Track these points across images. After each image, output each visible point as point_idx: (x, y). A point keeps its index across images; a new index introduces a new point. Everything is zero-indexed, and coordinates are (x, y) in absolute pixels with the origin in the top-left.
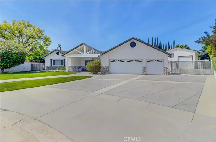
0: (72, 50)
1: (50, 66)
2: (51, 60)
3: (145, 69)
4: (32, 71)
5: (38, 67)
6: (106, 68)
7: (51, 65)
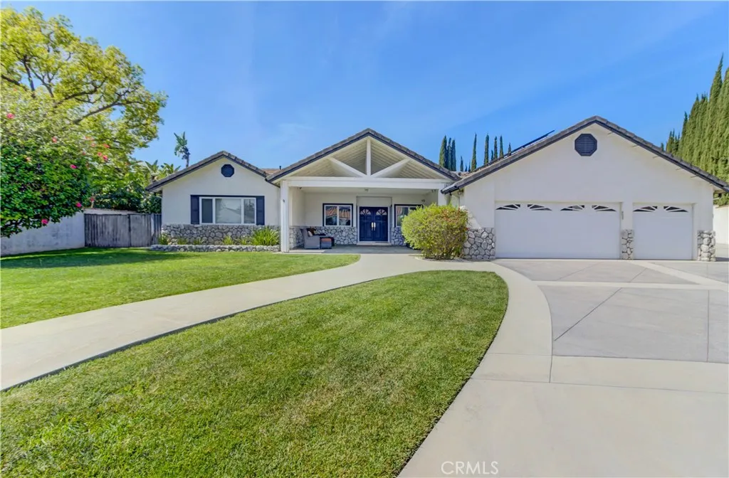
0: (319, 156)
1: (187, 228)
2: (195, 198)
3: (627, 237)
4: (88, 246)
5: (123, 231)
6: (485, 235)
7: (195, 219)
